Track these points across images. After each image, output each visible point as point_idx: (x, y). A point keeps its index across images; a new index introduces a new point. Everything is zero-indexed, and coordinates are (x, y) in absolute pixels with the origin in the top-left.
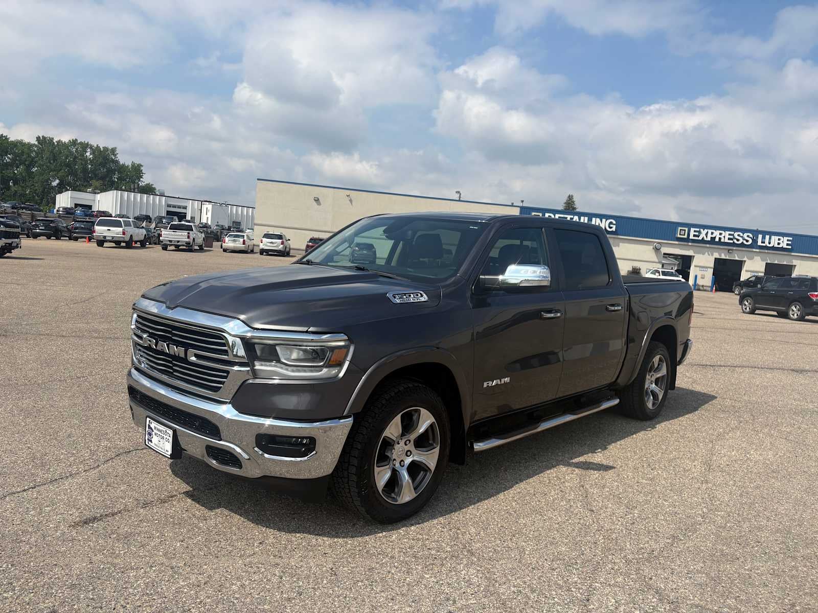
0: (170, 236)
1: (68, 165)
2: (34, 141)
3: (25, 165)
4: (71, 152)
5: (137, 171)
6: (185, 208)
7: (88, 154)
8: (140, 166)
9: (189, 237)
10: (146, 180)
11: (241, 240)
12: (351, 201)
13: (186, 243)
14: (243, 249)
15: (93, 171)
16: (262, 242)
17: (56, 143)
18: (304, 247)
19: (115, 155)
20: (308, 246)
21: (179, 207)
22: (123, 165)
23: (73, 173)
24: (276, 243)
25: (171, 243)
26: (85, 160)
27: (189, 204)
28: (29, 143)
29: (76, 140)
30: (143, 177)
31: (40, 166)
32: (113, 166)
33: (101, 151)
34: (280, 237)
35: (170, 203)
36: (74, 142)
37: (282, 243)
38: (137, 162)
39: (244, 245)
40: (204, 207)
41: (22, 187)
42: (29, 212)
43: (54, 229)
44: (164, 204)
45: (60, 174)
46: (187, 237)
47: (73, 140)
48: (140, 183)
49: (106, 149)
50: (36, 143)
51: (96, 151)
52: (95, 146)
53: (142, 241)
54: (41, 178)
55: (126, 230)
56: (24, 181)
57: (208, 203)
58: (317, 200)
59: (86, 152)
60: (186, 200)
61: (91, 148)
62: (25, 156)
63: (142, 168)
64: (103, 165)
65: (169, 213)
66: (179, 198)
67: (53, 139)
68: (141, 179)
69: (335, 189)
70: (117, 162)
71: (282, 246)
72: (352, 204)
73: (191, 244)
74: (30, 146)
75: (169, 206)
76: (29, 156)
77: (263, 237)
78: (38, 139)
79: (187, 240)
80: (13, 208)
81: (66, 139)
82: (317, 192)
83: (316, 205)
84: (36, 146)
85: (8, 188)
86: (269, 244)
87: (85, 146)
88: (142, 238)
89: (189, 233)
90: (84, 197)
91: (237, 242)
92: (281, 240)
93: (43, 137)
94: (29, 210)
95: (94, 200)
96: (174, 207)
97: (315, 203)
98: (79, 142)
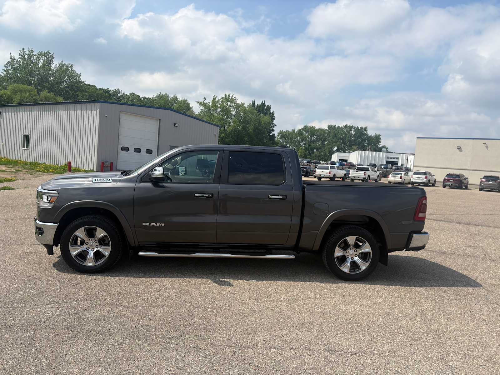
0: (354, 174)
1: (342, 139)
2: (326, 128)
3: (322, 140)
4: (344, 132)
5: (378, 139)
6: (398, 159)
7: (352, 132)
8: (379, 135)
9: (365, 175)
10: (382, 144)
11: (399, 176)
12: (487, 147)
13: (363, 178)
14: (400, 182)
15: (354, 141)
16: (412, 177)
17: (337, 128)
18: (442, 180)
19: (366, 131)
20: (445, 180)
21: (394, 158)
22: (371, 136)
23: (344, 143)
24: (421, 178)
25: (355, 178)
26: (351, 135)
27: (400, 156)
28: (324, 129)
29: (347, 125)
30: (381, 142)
31: (328, 140)
32: (365, 137)
33: (359, 129)
34: (425, 174)
35: (388, 156)
36: (346, 126)
37: (426, 178)
38: (378, 134)
39: (401, 179)
40: (409, 158)
41: (320, 152)
42: (314, 164)
43: (306, 172)
44: (385, 157)
45: (338, 144)
46: (364, 175)
47: (345, 125)
48: (379, 145)
49: (362, 128)
50: (328, 129)
51: (357, 130)
52: (356, 127)
53: (343, 177)
54: (328, 146)
55: (331, 171)
56: (320, 149)
57: (412, 155)
58: (459, 148)
59: (352, 131)
60: (399, 154)
61: (354, 128)
62: (322, 136)
63: (380, 137)
64: (360, 137)
65: (388, 162)
66: (395, 153)
67: (336, 125)
68: (380, 143)
69: (474, 140)
70: (367, 135)
71: (425, 179)
72: (488, 150)
73: (366, 179)
74: (324, 130)
75: (388, 158)
76: (324, 136)
77: (413, 174)
78: (329, 126)
79: (364, 176)
80: (308, 163)
81: (342, 125)
82: (459, 143)
83: (459, 151)
84: (328, 130)
85: (313, 153)
86: (417, 179)
87: (351, 128)
88: (343, 176)
89: (365, 172)
90: (343, 155)
91: (397, 177)
92: (425, 176)
93: (331, 125)
94: (315, 163)
95: (349, 157)
96: (391, 158)
97: (458, 151)
98: (348, 126)
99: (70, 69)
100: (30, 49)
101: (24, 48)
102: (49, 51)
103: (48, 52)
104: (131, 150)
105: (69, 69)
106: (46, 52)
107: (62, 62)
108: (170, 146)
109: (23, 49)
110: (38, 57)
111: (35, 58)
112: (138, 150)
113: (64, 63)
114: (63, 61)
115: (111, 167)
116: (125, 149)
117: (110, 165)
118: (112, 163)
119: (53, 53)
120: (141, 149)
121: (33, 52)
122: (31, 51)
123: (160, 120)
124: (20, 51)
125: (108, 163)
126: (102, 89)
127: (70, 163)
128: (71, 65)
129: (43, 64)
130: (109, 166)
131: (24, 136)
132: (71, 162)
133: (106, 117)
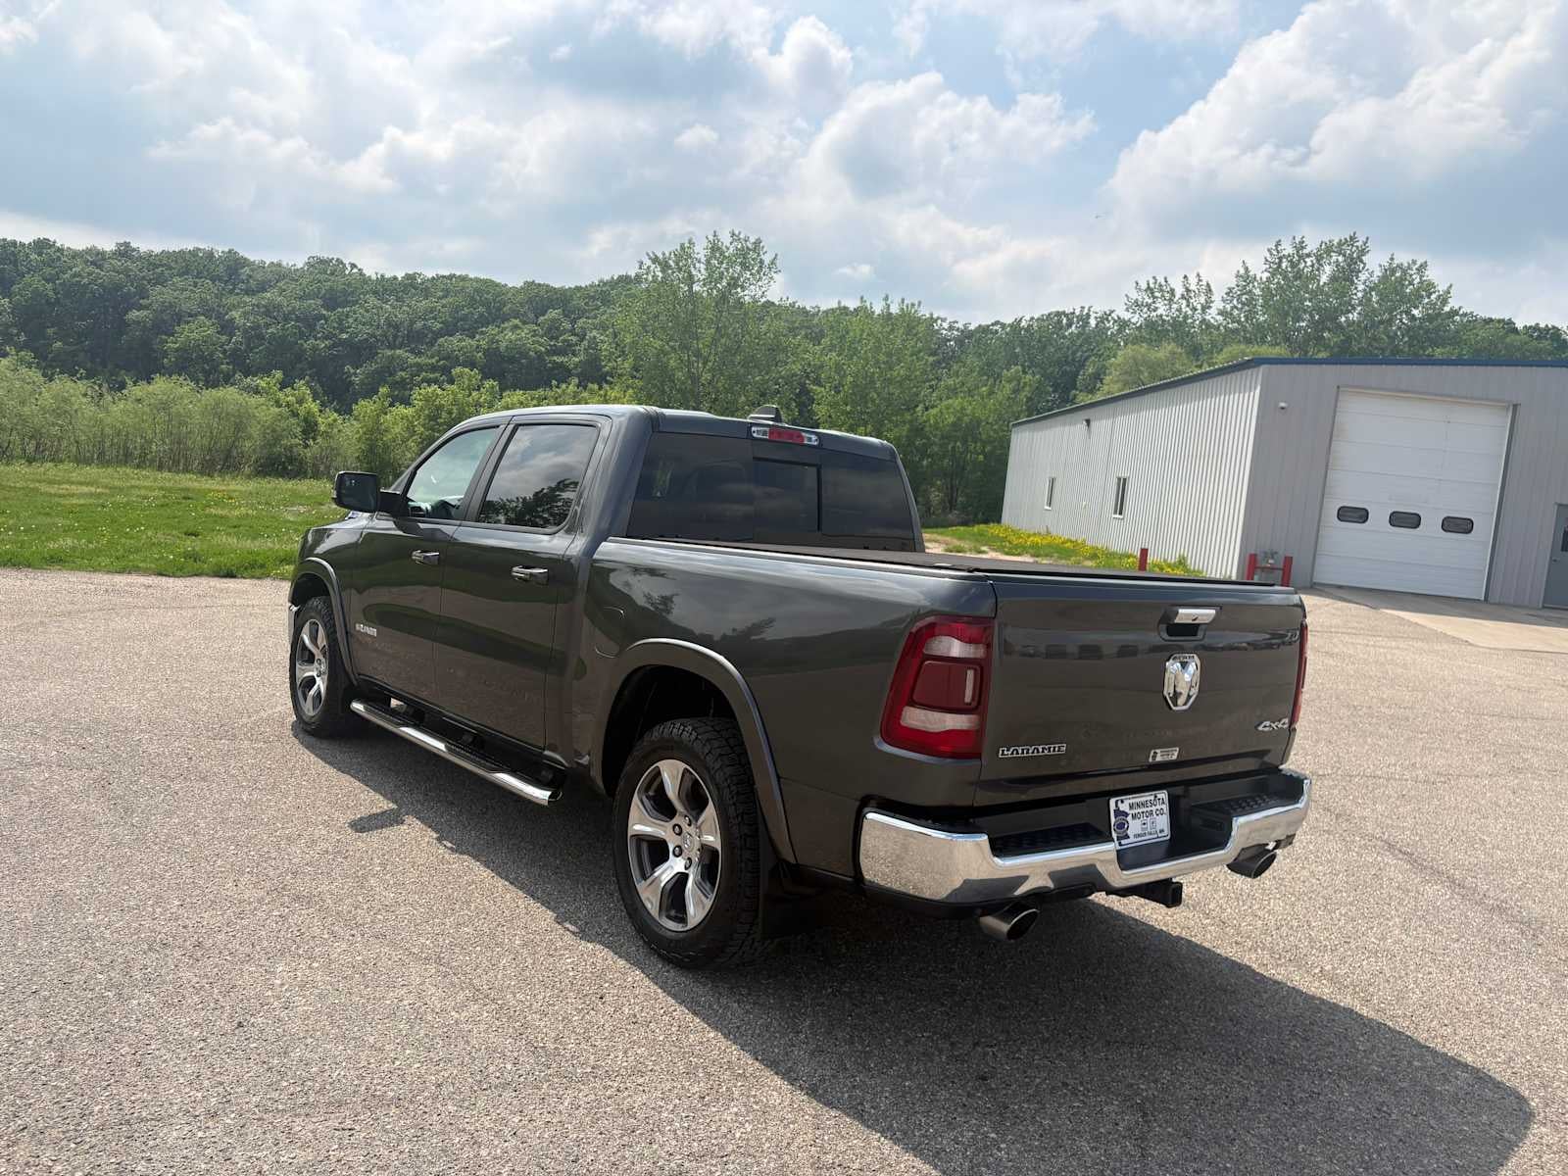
99: (1414, 277)
100: (1297, 240)
101: (1280, 241)
102: (1355, 234)
103: (1351, 237)
104: (1379, 517)
105: (1413, 280)
106: (1346, 239)
107: (1392, 259)
108: (1560, 505)
109: (1278, 244)
110: (1319, 258)
111: (1309, 263)
112: (1405, 520)
113: (1396, 262)
114: (1394, 257)
115: (1284, 574)
116: (1356, 515)
117: (1281, 566)
118: (1288, 561)
119: (1367, 239)
120: (1421, 514)
121: (1303, 248)
122: (1300, 246)
123: (1515, 406)
124: (1269, 250)
125: (1276, 561)
126: (1536, 328)
127: (1144, 552)
128: (1421, 266)
129: (1333, 279)
130: (1280, 569)
131: (1119, 479)
132: (1147, 550)
133: (1283, 408)
